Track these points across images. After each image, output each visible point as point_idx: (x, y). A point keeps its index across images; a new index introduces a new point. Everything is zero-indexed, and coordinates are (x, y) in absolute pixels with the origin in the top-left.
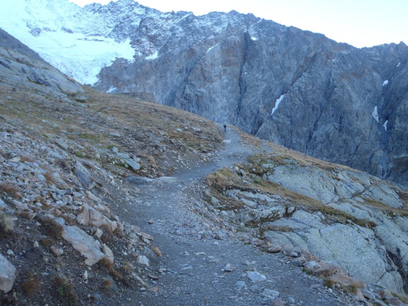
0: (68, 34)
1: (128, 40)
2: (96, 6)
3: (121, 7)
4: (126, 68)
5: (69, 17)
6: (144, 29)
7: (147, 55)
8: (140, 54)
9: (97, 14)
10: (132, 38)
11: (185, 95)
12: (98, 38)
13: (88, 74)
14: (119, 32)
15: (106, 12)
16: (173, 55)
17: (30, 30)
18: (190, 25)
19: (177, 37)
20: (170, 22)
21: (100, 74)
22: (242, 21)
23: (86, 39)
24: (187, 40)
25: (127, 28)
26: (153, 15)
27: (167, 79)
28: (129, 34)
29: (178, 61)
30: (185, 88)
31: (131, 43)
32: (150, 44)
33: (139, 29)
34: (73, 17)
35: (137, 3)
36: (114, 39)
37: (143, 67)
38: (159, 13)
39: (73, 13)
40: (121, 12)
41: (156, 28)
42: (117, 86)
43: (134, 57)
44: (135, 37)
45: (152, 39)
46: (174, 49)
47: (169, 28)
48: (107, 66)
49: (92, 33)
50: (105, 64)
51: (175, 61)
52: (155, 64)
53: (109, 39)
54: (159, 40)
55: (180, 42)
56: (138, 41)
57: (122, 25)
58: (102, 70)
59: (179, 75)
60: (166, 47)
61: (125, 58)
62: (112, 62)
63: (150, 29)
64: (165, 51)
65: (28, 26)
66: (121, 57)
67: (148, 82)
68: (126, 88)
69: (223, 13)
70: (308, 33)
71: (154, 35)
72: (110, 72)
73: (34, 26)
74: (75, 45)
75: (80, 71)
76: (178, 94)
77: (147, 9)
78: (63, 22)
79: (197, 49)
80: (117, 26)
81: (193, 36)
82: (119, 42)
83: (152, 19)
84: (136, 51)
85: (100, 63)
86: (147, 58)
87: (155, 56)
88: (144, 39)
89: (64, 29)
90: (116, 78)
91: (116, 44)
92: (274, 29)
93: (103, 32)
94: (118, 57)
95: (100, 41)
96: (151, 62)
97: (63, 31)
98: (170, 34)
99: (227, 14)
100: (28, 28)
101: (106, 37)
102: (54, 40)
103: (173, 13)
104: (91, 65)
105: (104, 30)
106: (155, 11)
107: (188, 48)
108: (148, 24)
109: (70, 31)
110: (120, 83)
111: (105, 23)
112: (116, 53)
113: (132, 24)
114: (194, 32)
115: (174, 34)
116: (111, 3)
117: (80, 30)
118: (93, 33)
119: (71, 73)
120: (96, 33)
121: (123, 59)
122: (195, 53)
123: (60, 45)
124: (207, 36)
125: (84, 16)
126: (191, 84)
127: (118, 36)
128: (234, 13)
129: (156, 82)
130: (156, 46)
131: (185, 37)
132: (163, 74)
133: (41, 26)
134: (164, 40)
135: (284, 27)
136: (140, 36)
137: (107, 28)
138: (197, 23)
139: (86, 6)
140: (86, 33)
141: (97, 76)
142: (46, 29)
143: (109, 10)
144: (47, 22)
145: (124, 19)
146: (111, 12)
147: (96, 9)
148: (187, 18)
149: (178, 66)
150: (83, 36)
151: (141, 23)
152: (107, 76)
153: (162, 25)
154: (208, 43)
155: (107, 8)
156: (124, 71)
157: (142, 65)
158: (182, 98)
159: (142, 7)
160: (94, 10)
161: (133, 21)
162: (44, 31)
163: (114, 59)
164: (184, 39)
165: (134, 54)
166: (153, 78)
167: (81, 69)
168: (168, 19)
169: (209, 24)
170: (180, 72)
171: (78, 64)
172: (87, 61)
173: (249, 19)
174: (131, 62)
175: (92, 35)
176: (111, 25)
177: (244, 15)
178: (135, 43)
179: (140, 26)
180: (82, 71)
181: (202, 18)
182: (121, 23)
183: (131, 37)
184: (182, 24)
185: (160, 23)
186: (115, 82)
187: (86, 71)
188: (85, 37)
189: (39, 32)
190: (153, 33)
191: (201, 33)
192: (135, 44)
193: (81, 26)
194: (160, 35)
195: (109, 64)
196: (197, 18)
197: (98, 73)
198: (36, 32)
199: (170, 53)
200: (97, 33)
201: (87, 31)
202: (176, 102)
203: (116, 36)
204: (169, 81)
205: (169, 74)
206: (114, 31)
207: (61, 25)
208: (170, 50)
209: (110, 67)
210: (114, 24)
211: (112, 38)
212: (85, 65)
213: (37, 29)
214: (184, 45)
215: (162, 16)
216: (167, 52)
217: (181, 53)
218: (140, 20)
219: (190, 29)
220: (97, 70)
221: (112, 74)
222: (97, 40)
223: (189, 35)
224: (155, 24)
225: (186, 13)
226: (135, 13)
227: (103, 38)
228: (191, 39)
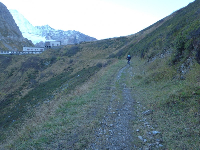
1: (45, 37)
3: (45, 27)
4: (43, 44)
6: (50, 34)
9: (38, 29)
12: (37, 35)
14: (43, 34)
15: (41, 28)
18: (62, 34)
20: (57, 32)
22: (76, 33)
25: (45, 33)
26: (53, 30)
28: (46, 35)
31: (46, 38)
33: (48, 34)
34: (31, 29)
35: (49, 27)
38: (55, 30)
40: (45, 29)
41: (53, 34)
43: (45, 41)
45: (51, 37)
47: (56, 34)
53: (40, 36)
55: (58, 38)
58: (36, 44)
69: (71, 31)
70: (91, 37)
72: (38, 44)
77: (52, 28)
78: (29, 31)
79: (62, 40)
80: (43, 33)
83: (52, 31)
85: (36, 42)
88: (49, 37)
89: (29, 33)
91: (42, 37)
92: (83, 36)
93: (39, 34)
98: (56, 36)
99: (72, 31)
103: (58, 30)
106: (53, 29)
108: (51, 33)
109: (30, 33)
111: (40, 32)
112: (41, 40)
113: (47, 32)
115: (57, 36)
116: (43, 26)
118: (36, 34)
121: (42, 41)
124: (66, 37)
125: (35, 29)
128: (74, 31)
134: (54, 37)
135: (86, 35)
138: (64, 33)
139: (36, 27)
145: (45, 31)
146: (42, 29)
147: (38, 27)
148: (61, 32)
150: (33, 35)
154: (65, 38)
159: (51, 28)
164: (59, 37)
168: (56, 32)
169: (67, 33)
173: (78, 33)
177: (77, 32)
178: (47, 37)
181: (66, 32)
184: (60, 33)
185: (54, 33)
190: (52, 35)
191: (64, 36)
193: (33, 32)
195: (38, 42)
196: (64, 32)
203: (42, 35)
206: (42, 34)
215: (55, 31)
218: (49, 31)
219: (61, 34)
222: (37, 36)
225: (62, 30)
226: (48, 29)
227: (38, 36)
228: (61, 37)
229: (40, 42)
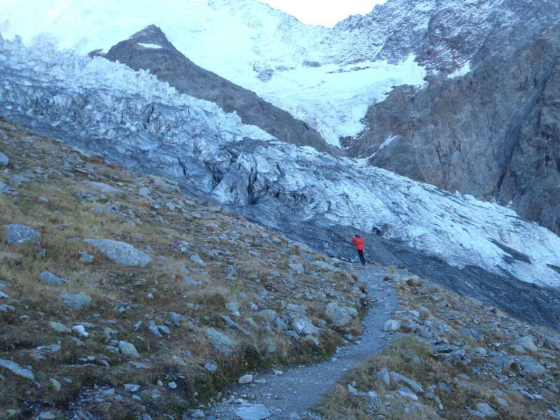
0: (314, 69)
1: (412, 56)
2: (353, 20)
3: (393, 10)
4: (413, 99)
5: (315, 45)
6: (438, 31)
7: (450, 72)
8: (435, 72)
9: (356, 31)
10: (417, 51)
11: (543, 129)
12: (360, 65)
13: (345, 119)
14: (394, 48)
15: (370, 23)
16: (501, 61)
17: (257, 74)
19: (505, 28)
20: (486, 6)
21: (366, 117)
23: (341, 71)
24: (526, 28)
25: (407, 38)
27: (495, 106)
28: (413, 47)
29: (513, 70)
30: (539, 115)
31: (416, 60)
32: (453, 53)
33: (429, 33)
34: (319, 44)
36: (386, 61)
37: (446, 93)
39: (320, 39)
40: (394, 17)
41: (459, 24)
42: (399, 133)
43: (425, 79)
44: (423, 47)
45: (455, 44)
46: (501, 50)
47: (484, 17)
48: (378, 102)
49: (350, 60)
50: (375, 100)
51: (507, 70)
52: (467, 85)
53: (378, 62)
54: (469, 42)
55: (512, 34)
56: (429, 53)
57: (398, 35)
58: (370, 109)
59: (520, 94)
60: (485, 50)
61: (409, 84)
62: (386, 94)
63: (449, 29)
64: (483, 58)
65: (254, 70)
66: (403, 84)
67: (458, 117)
68: (416, 133)
71: (459, 36)
72: (383, 110)
73: (263, 68)
74: (323, 82)
75: (331, 117)
76: (527, 129)
78: (305, 54)
80: (390, 39)
81: (537, 17)
82: (396, 63)
83: (450, 11)
84: (427, 69)
85: (365, 99)
86: (451, 76)
87: (465, 69)
88: (440, 48)
89: (307, 63)
90: (395, 119)
91: (392, 66)
93: (368, 55)
94: (397, 85)
95: (364, 69)
96: (459, 81)
97: (306, 66)
98: (488, 26)
100: (255, 72)
101: (373, 61)
102: (292, 81)
104: (350, 104)
105: (369, 51)
107: (532, 41)
108: (443, 22)
109: (316, 65)
110: (404, 127)
111: (369, 41)
112: (392, 80)
113: (415, 29)
114: (539, 10)
115: (499, 24)
117: (330, 60)
118: (352, 59)
119: (315, 119)
120: (357, 58)
121: (405, 86)
122: (550, 46)
123: (301, 86)
125: (337, 39)
126: (554, 105)
127: (393, 55)
129: (474, 115)
130: (465, 52)
131: (522, 24)
132: (487, 99)
133: (273, 66)
134: (478, 39)
136: (432, 43)
137: (374, 47)
139: (338, 24)
140: (341, 62)
141: (361, 121)
142: (280, 68)
143: (374, 19)
144: (282, 59)
145: (400, 25)
146: (378, 21)
147: (354, 23)
149: (515, 77)
150: (336, 67)
151: (430, 23)
152: (380, 118)
153: (471, 15)
155: (370, 18)
156: (410, 106)
157: (442, 89)
158: (536, 135)
160: (350, 26)
161: (415, 25)
162: (278, 72)
163: (390, 90)
165: (424, 75)
166: (467, 108)
167: (333, 113)
170: (523, 88)
171: (329, 107)
172: (343, 100)
174: (422, 88)
175: (350, 63)
176: (380, 41)
179: (429, 28)
180: (335, 116)
182: (395, 32)
183: (415, 50)
184: (510, 4)
185: (467, 13)
186: (394, 126)
187: (341, 114)
188: (339, 68)
189: (270, 75)
190: (456, 34)
191: (555, 8)
192: (424, 60)
193: (332, 54)
194: (469, 33)
195: (382, 98)
197: (362, 116)
198: (267, 75)
199: (494, 58)
200: (359, 57)
201: (342, 59)
202: (524, 145)
203: (389, 54)
204: (500, 108)
205: (498, 97)
206: (385, 47)
207: (302, 59)
208: (494, 54)
209: (383, 103)
210: (385, 38)
211: (384, 59)
212: (341, 105)
213: (267, 70)
214: (523, 39)
216: (488, 58)
217: (517, 53)
218: (427, 20)
220: (360, 112)
221: (388, 114)
222: (358, 69)
223: (529, 18)
224: (457, 18)
226: (418, 12)
227: (368, 63)
228: (534, 24)
229: (391, 94)
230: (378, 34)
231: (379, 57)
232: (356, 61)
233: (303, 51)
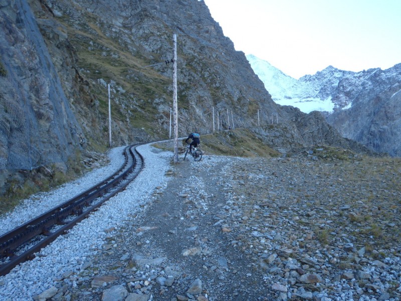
0: (289, 100)
1: (330, 98)
2: (307, 77)
3: (325, 74)
5: (290, 88)
6: (341, 88)
7: (343, 107)
8: (338, 106)
9: (308, 83)
10: (333, 95)
11: (370, 132)
12: (309, 99)
14: (323, 93)
15: (314, 80)
16: (363, 104)
18: (378, 78)
19: (367, 90)
20: (362, 79)
23: (300, 102)
24: (374, 91)
25: (329, 89)
26: (348, 76)
27: (358, 122)
28: (331, 93)
29: (367, 108)
30: (370, 127)
31: (332, 100)
32: (346, 98)
33: (338, 88)
37: (340, 116)
38: (354, 73)
39: (292, 85)
40: (325, 78)
41: (350, 85)
43: (333, 109)
44: (335, 95)
45: (348, 94)
46: (364, 99)
47: (360, 83)
51: (365, 108)
52: (349, 112)
53: (316, 99)
54: (352, 94)
55: (369, 93)
56: (337, 97)
57: (326, 87)
59: (367, 118)
60: (357, 99)
61: (327, 111)
63: (346, 87)
64: (356, 102)
67: (343, 126)
71: (349, 91)
76: (365, 132)
77: (344, 72)
78: (285, 92)
79: (382, 96)
80: (322, 89)
81: (380, 86)
82: (323, 100)
83: (347, 79)
84: (335, 104)
86: (343, 109)
87: (349, 106)
88: (342, 95)
89: (286, 97)
91: (322, 101)
93: (313, 95)
95: (310, 101)
96: (345, 111)
98: (361, 88)
103: (364, 72)
105: (313, 93)
106: (350, 73)
107: (375, 97)
108: (344, 84)
109: (290, 98)
111: (313, 88)
113: (333, 85)
114: (381, 83)
115: (364, 88)
116: (318, 73)
117: (296, 96)
118: (305, 96)
122: (381, 99)
124: (392, 85)
125: (299, 85)
126: (376, 124)
127: (323, 96)
129: (349, 125)
130: (351, 99)
131: (373, 89)
132: (355, 119)
134: (356, 93)
136: (338, 93)
137: (315, 91)
138: (383, 76)
139: (300, 78)
143: (316, 78)
145: (327, 83)
146: (318, 79)
147: (307, 79)
148: (375, 74)
149: (367, 111)
151: (339, 83)
153: (356, 82)
155: (315, 77)
157: (338, 114)
158: (368, 134)
159: (340, 71)
160: (306, 80)
161: (333, 83)
164: (372, 90)
165: (333, 107)
166: (347, 122)
168: (360, 76)
169: (394, 74)
170: (369, 115)
174: (331, 113)
175: (304, 98)
176: (318, 89)
178: (335, 98)
179: (338, 86)
181: (389, 71)
182: (325, 86)
184: (371, 79)
188: (300, 100)
190: (348, 90)
191: (387, 83)
192: (334, 100)
193: (297, 93)
194: (353, 90)
196: (384, 72)
199: (360, 102)
200: (308, 96)
201: (301, 96)
202: (364, 138)
203: (321, 96)
204: (359, 123)
205: (359, 118)
206: (320, 92)
207: (284, 95)
208: (361, 101)
210: (320, 87)
214: (372, 95)
215: (356, 75)
216: (358, 102)
217: (369, 101)
218: (338, 81)
219: (377, 81)
222: (308, 101)
223: (377, 86)
224: (350, 83)
225: (375, 69)
226: (335, 77)
227: (312, 99)
228: (377, 89)
230: (317, 85)
231: (317, 96)
232: (307, 97)
233: (284, 91)
